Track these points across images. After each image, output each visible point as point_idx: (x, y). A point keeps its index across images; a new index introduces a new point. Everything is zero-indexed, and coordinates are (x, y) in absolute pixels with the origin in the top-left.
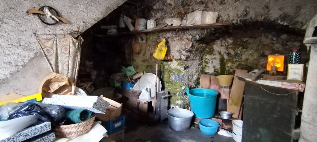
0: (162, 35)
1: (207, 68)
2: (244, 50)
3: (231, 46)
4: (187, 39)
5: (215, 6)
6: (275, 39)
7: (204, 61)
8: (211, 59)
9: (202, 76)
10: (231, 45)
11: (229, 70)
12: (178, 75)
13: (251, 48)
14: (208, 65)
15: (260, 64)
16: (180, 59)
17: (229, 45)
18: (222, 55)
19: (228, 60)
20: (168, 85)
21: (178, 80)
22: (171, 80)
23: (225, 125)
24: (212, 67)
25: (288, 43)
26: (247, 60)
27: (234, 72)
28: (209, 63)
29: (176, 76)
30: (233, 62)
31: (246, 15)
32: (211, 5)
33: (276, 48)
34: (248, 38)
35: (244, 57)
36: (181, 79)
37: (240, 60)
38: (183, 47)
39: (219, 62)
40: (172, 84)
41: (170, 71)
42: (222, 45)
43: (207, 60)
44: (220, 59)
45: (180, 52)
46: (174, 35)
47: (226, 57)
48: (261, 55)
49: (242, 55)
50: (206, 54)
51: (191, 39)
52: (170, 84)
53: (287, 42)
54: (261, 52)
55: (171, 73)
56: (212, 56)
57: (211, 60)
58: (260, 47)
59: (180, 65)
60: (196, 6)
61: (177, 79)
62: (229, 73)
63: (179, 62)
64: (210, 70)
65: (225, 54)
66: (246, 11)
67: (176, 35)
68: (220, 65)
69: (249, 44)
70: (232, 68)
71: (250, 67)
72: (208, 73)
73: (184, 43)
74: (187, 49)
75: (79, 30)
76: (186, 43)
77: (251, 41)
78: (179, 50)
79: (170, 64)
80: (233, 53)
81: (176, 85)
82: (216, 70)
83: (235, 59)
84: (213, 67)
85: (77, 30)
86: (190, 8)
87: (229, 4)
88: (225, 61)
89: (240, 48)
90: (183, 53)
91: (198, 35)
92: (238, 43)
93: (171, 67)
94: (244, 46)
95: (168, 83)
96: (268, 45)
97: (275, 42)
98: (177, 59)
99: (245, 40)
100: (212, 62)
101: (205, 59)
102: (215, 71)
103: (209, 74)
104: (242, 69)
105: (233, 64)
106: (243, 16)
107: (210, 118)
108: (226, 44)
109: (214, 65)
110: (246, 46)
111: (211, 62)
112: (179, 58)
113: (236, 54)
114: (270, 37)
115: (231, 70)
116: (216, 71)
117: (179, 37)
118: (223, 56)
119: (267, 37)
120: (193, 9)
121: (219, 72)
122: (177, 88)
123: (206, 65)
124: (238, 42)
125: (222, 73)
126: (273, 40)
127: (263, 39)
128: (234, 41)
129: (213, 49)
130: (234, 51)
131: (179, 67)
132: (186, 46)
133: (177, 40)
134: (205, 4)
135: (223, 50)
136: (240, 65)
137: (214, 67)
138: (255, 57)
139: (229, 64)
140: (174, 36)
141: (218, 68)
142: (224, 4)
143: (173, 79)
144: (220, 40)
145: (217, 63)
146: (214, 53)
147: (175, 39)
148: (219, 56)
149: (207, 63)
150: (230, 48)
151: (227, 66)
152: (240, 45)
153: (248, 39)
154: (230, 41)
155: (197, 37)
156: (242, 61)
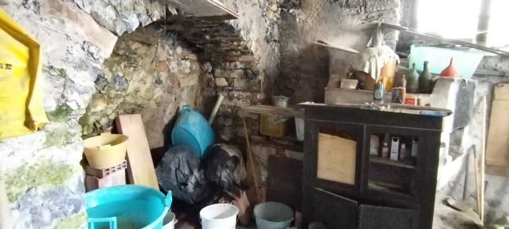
2: (131, 69)
4: (96, 17)
6: (171, 52)
12: (54, 193)
13: (143, 66)
15: (155, 97)
16: (63, 112)
19: (97, 97)
25: (182, 62)
26: (137, 91)
30: (110, 100)
33: (172, 69)
34: (138, 43)
35: (131, 88)
37: (124, 94)
48: (156, 82)
49: (126, 81)
51: (112, 23)
53: (182, 59)
54: (156, 74)
58: (154, 66)
69: (140, 56)
70: (104, 116)
76: (92, 33)
77: (143, 50)
80: (108, 76)
83: (113, 93)
89: (122, 65)
91: (138, 16)
92: (120, 53)
94: (131, 60)
96: (164, 62)
97: (172, 58)
99: (132, 48)
105: (110, 105)
110: (135, 61)
113: (115, 79)
114: (167, 47)
115: (103, 121)
119: (164, 48)
126: (169, 54)
127: (160, 50)
130: (111, 70)
131: (57, 153)
136: (123, 104)
138: (148, 85)
139: (100, 106)
151: (95, 113)
152: (123, 58)
153: (139, 46)
156: (128, 95)
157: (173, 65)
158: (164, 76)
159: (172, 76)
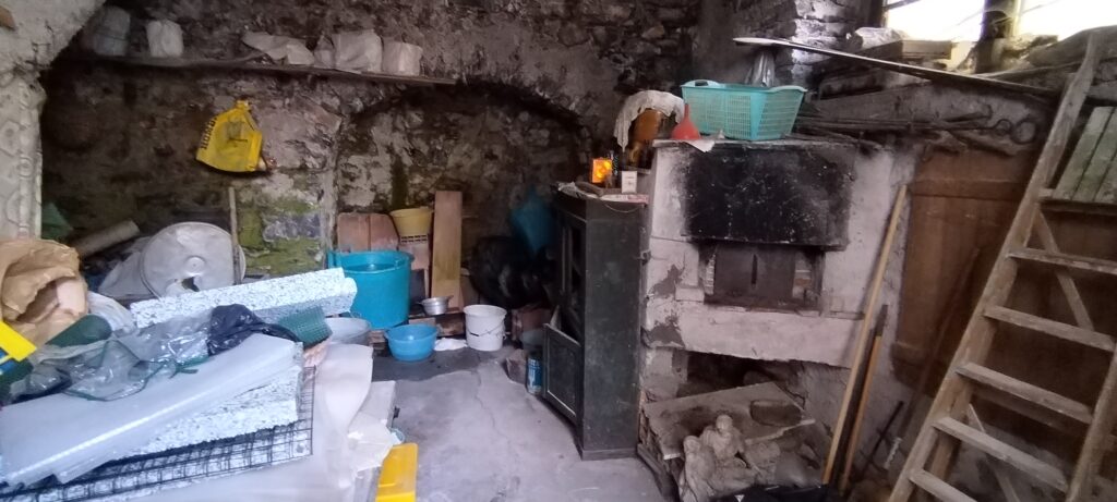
0: (216, 85)
1: (352, 192)
2: (452, 142)
3: (420, 132)
4: (324, 106)
5: (405, 28)
6: (509, 120)
7: (343, 171)
8: (366, 167)
9: (342, 218)
10: (419, 128)
11: (416, 194)
12: (298, 219)
13: (467, 140)
14: (354, 184)
15: (486, 174)
16: (303, 168)
17: (415, 129)
18: (397, 155)
19: (413, 169)
20: (259, 257)
21: (299, 233)
22: (269, 237)
23: (443, 327)
24: (367, 188)
25: (532, 131)
26: (459, 166)
27: (431, 198)
28: (358, 177)
29: (291, 222)
30: (426, 174)
31: (479, 65)
32: (394, 21)
33: (514, 140)
34: (459, 112)
35: (451, 161)
36: (311, 230)
37: (442, 168)
38: (312, 131)
39: (390, 175)
40: (276, 250)
41: (265, 209)
42: (395, 129)
43: (352, 170)
44: (392, 166)
45: (299, 145)
46: (270, 89)
47: (407, 160)
48: (487, 156)
49: (446, 155)
50: (347, 151)
51: (336, 108)
52: (268, 252)
53: (530, 128)
54: (486, 147)
55: (269, 216)
56: (368, 158)
57: (364, 170)
58: (483, 138)
59: (303, 186)
60: (348, 12)
61: (294, 232)
62: (417, 203)
63: (298, 176)
64: (364, 199)
65: (405, 153)
66: (479, 55)
67: (279, 89)
68: (392, 184)
69: (462, 128)
70: (423, 189)
71: (465, 183)
72: (356, 206)
73: (314, 117)
74: (326, 136)
75: (39, 58)
76: (322, 117)
77: (465, 120)
78: (294, 138)
79: (263, 185)
80: (425, 150)
81: (291, 251)
82: (381, 198)
83: (430, 166)
84: (372, 190)
85: (31, 54)
86: (329, 13)
87: (441, 30)
88: (406, 170)
89: (441, 138)
90: (311, 150)
91: (362, 99)
92: (437, 125)
93: (266, 197)
94: (451, 132)
95: (258, 250)
96: (497, 133)
97: (510, 127)
98: (292, 169)
99: (451, 119)
100: (369, 176)
101: (344, 168)
102: (377, 200)
103: (358, 211)
104: (448, 188)
105: (428, 179)
106: (474, 66)
107: (406, 322)
108: (407, 126)
109: (375, 183)
110: (456, 133)
111: (364, 176)
112: (298, 164)
113: (433, 152)
114: (501, 114)
115: (423, 194)
116: (381, 201)
117: (293, 99)
118: (399, 158)
119: (496, 116)
120: (338, 19)
121: (389, 201)
122: (296, 261)
123: (349, 183)
124: (435, 121)
125: (400, 205)
126: (506, 123)
127: (489, 119)
128: (425, 118)
129: (370, 138)
130: (428, 143)
131: (300, 194)
132: (322, 128)
133: (284, 107)
134: (376, 12)
135: (398, 141)
136: (443, 179)
137: (374, 189)
138: (475, 160)
139: (417, 180)
140: (269, 92)
141: (386, 192)
142: (429, 27)
143: (280, 233)
144: (390, 113)
145: (383, 179)
146: (372, 148)
147: (278, 104)
148: (388, 157)
149: (352, 179)
150: (417, 136)
151: (412, 185)
152: (440, 131)
153: (460, 116)
154: (416, 118)
155: (358, 104)
156: (448, 170)
157: (515, 136)
158: (498, 150)
159: (514, 151)
